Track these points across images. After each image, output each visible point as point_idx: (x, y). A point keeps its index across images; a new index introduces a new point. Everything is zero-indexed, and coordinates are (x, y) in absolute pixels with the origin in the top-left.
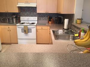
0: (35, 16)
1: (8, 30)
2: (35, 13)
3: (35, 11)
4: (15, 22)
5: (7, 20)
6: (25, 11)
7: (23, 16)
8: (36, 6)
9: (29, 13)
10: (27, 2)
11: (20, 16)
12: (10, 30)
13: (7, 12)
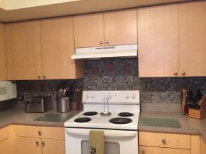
0: (132, 88)
1: (37, 143)
2: (132, 78)
3: (129, 72)
4: (64, 110)
5: (40, 103)
6: (97, 72)
7: (91, 90)
8: (135, 54)
9: (111, 79)
10: (104, 44)
11: (82, 89)
12: (43, 143)
13: (42, 79)
